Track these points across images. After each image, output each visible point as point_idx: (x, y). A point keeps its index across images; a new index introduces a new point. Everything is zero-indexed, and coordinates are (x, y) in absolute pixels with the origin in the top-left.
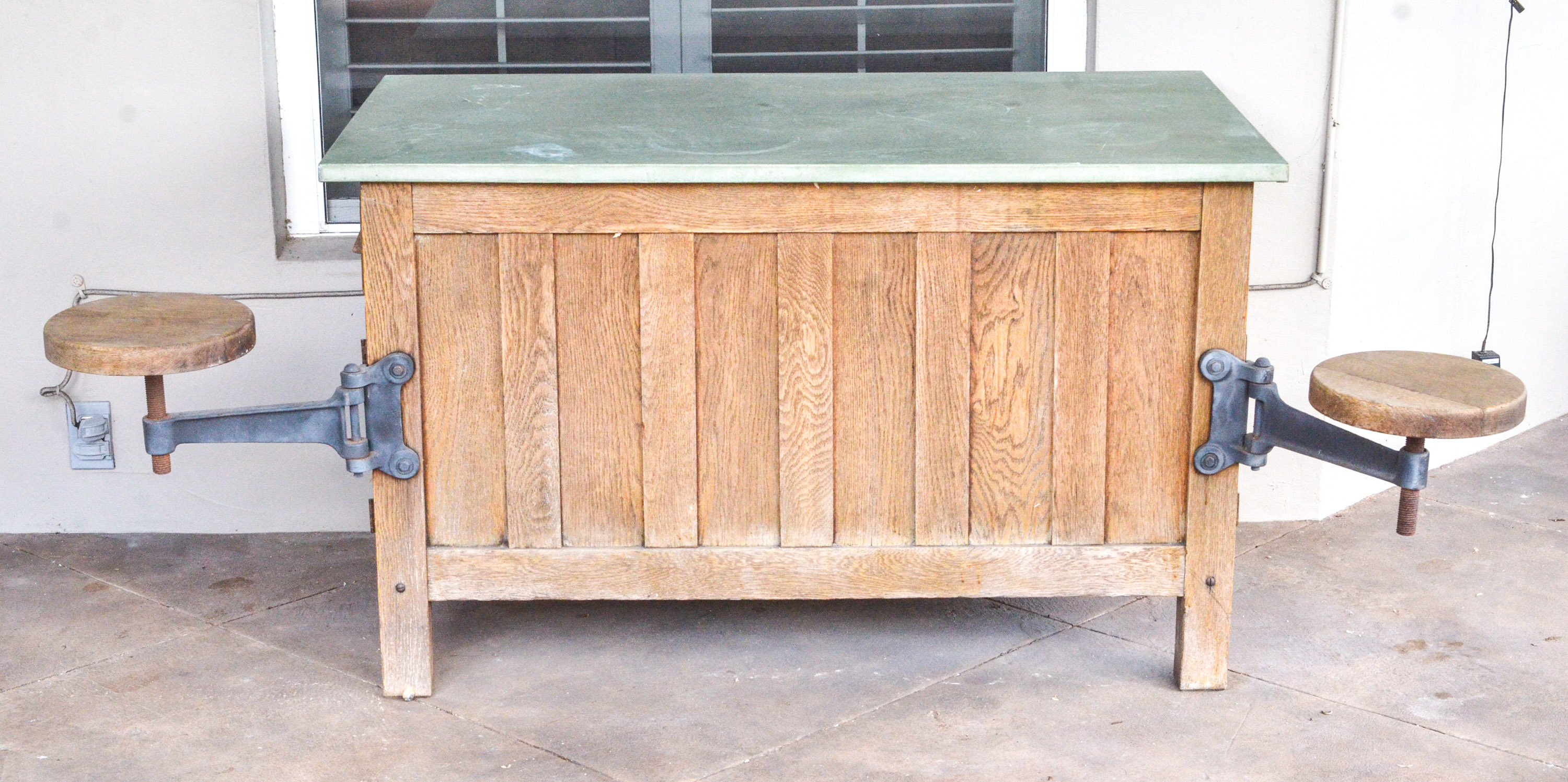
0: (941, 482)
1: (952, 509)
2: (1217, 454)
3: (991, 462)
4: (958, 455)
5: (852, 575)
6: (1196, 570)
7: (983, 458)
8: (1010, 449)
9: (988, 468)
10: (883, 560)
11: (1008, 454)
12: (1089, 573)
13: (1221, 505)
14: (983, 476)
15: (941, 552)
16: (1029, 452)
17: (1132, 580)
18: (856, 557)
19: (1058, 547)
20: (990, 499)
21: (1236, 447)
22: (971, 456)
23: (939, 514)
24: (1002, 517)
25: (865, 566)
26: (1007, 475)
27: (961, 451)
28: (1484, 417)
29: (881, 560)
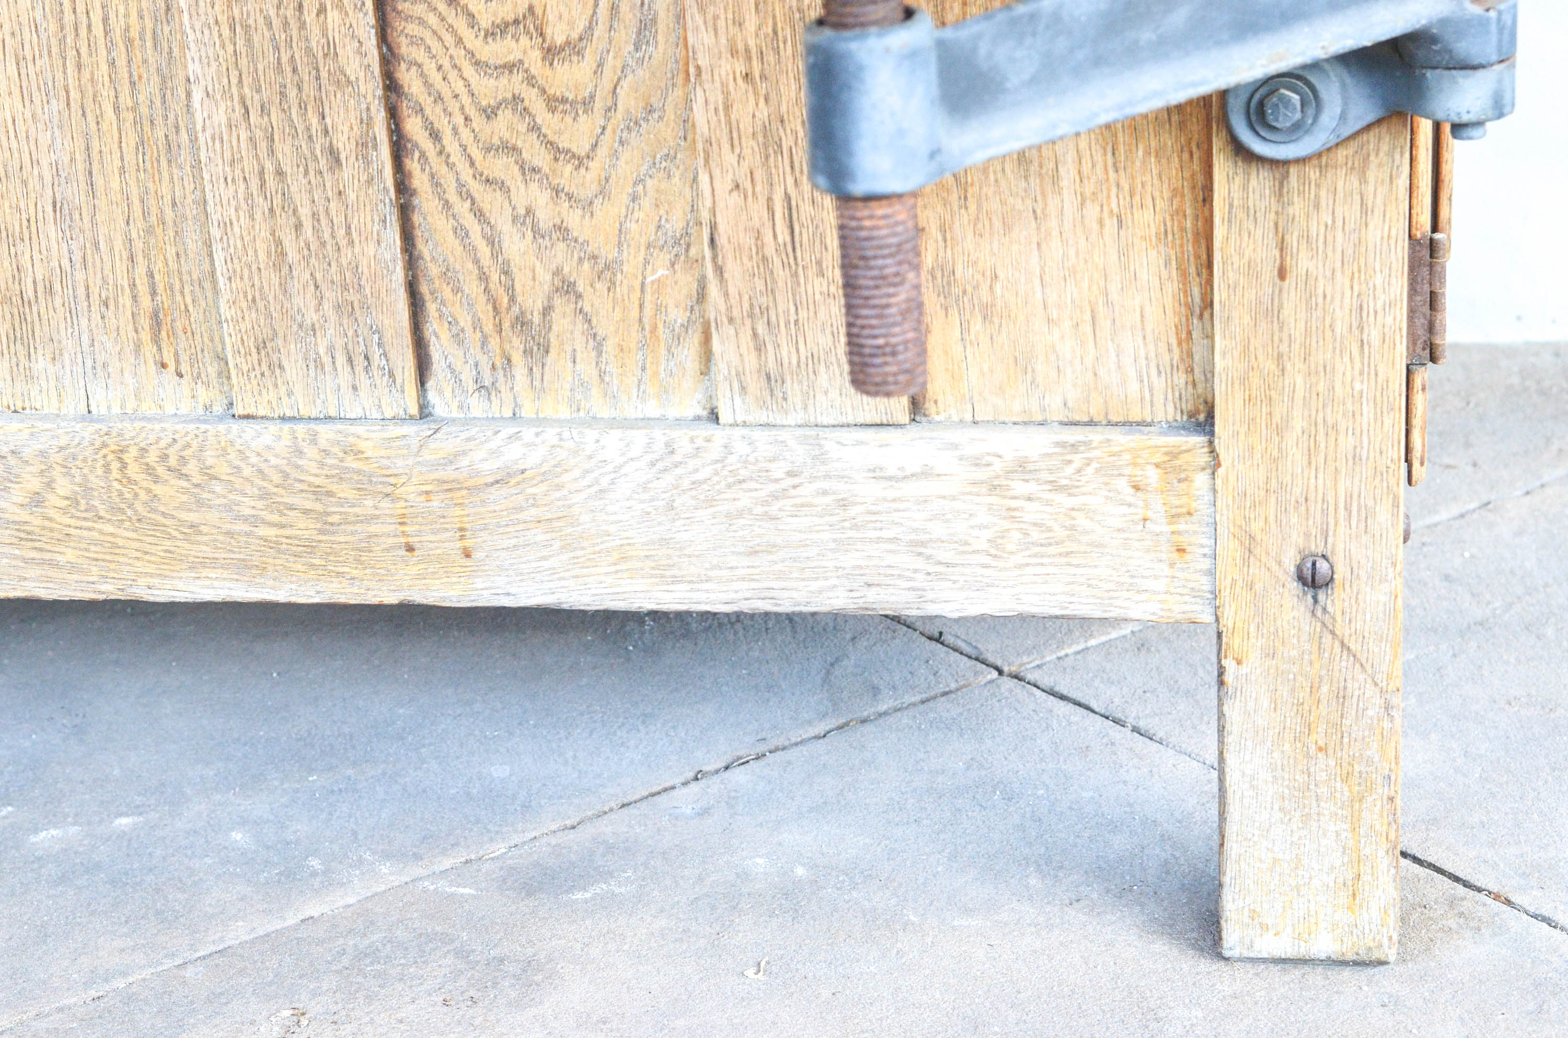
0: (296, 184)
1: (345, 288)
3: (472, 112)
4: (343, 81)
5: (24, 516)
6: (1256, 527)
7: (439, 98)
8: (534, 60)
9: (465, 134)
10: (124, 466)
11: (531, 80)
12: (855, 527)
13: (1342, 280)
14: (451, 166)
15: (323, 443)
16: (608, 76)
17: (1019, 559)
18: (27, 453)
19: (738, 432)
20: (484, 251)
22: (391, 86)
23: (303, 301)
24: (537, 319)
25: (63, 486)
26: (537, 162)
27: (353, 69)
29: (115, 465)
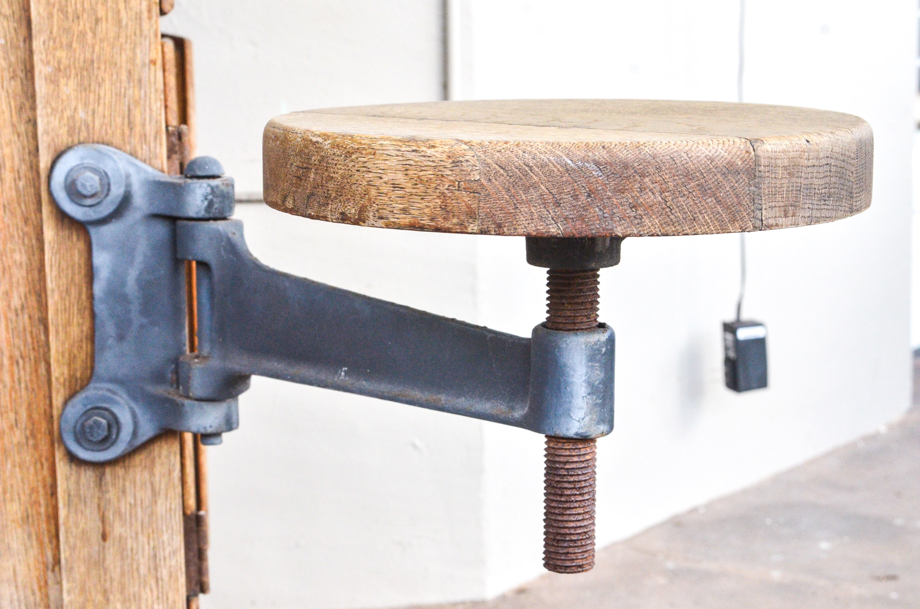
2: (115, 410)
13: (143, 539)
21: (160, 390)
28: (757, 163)
